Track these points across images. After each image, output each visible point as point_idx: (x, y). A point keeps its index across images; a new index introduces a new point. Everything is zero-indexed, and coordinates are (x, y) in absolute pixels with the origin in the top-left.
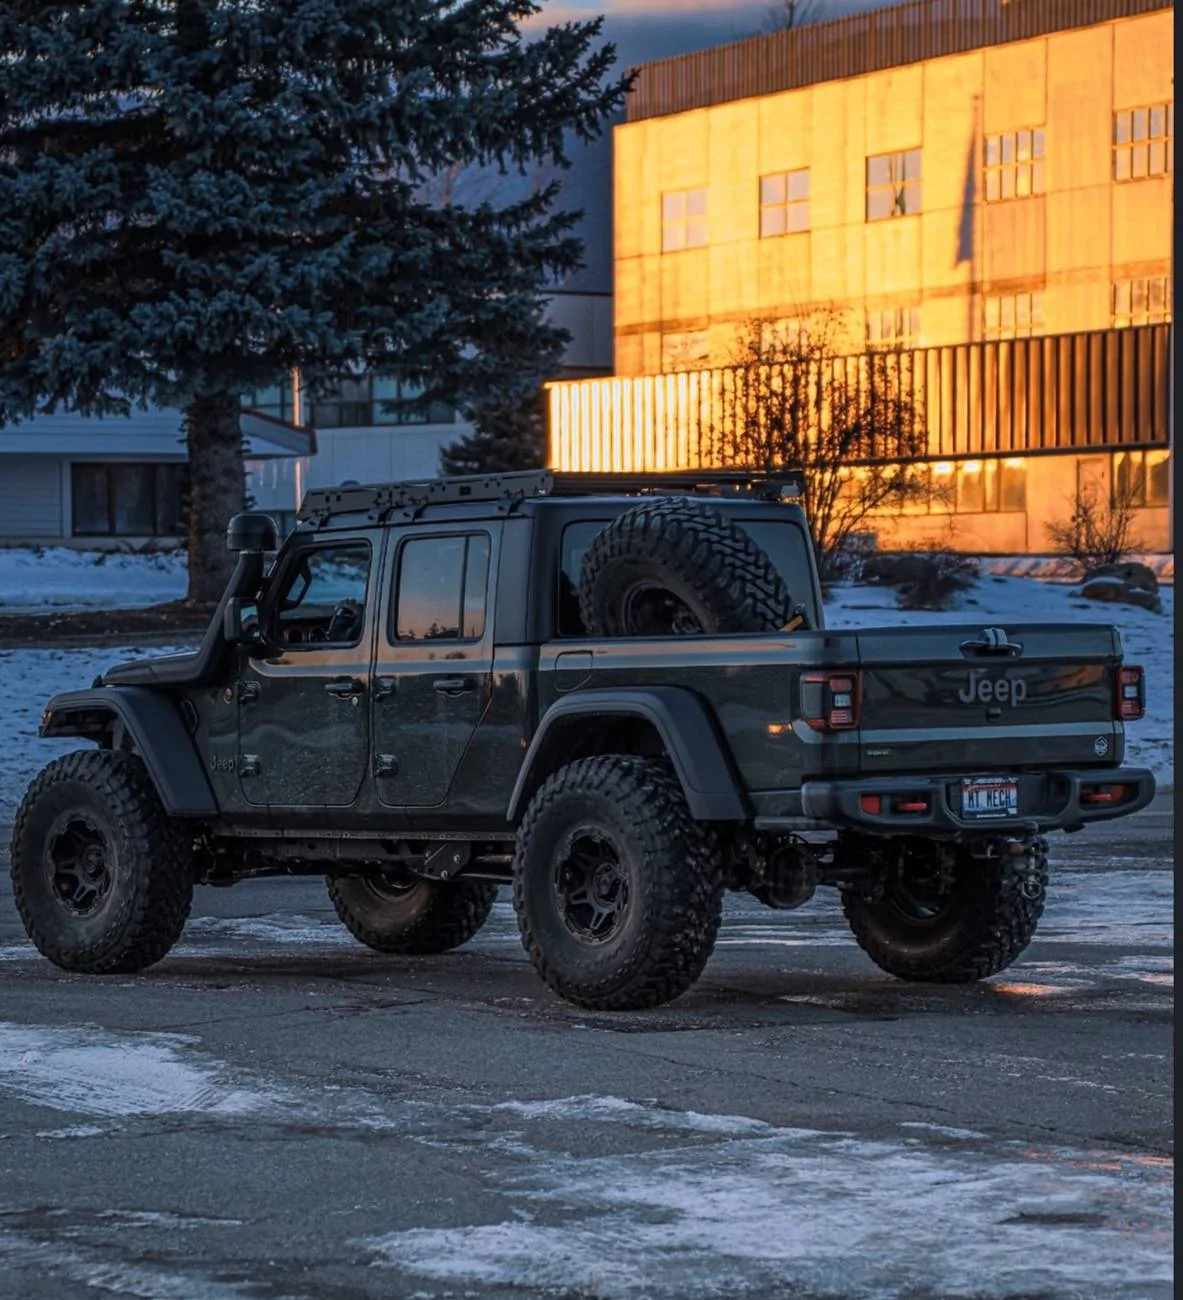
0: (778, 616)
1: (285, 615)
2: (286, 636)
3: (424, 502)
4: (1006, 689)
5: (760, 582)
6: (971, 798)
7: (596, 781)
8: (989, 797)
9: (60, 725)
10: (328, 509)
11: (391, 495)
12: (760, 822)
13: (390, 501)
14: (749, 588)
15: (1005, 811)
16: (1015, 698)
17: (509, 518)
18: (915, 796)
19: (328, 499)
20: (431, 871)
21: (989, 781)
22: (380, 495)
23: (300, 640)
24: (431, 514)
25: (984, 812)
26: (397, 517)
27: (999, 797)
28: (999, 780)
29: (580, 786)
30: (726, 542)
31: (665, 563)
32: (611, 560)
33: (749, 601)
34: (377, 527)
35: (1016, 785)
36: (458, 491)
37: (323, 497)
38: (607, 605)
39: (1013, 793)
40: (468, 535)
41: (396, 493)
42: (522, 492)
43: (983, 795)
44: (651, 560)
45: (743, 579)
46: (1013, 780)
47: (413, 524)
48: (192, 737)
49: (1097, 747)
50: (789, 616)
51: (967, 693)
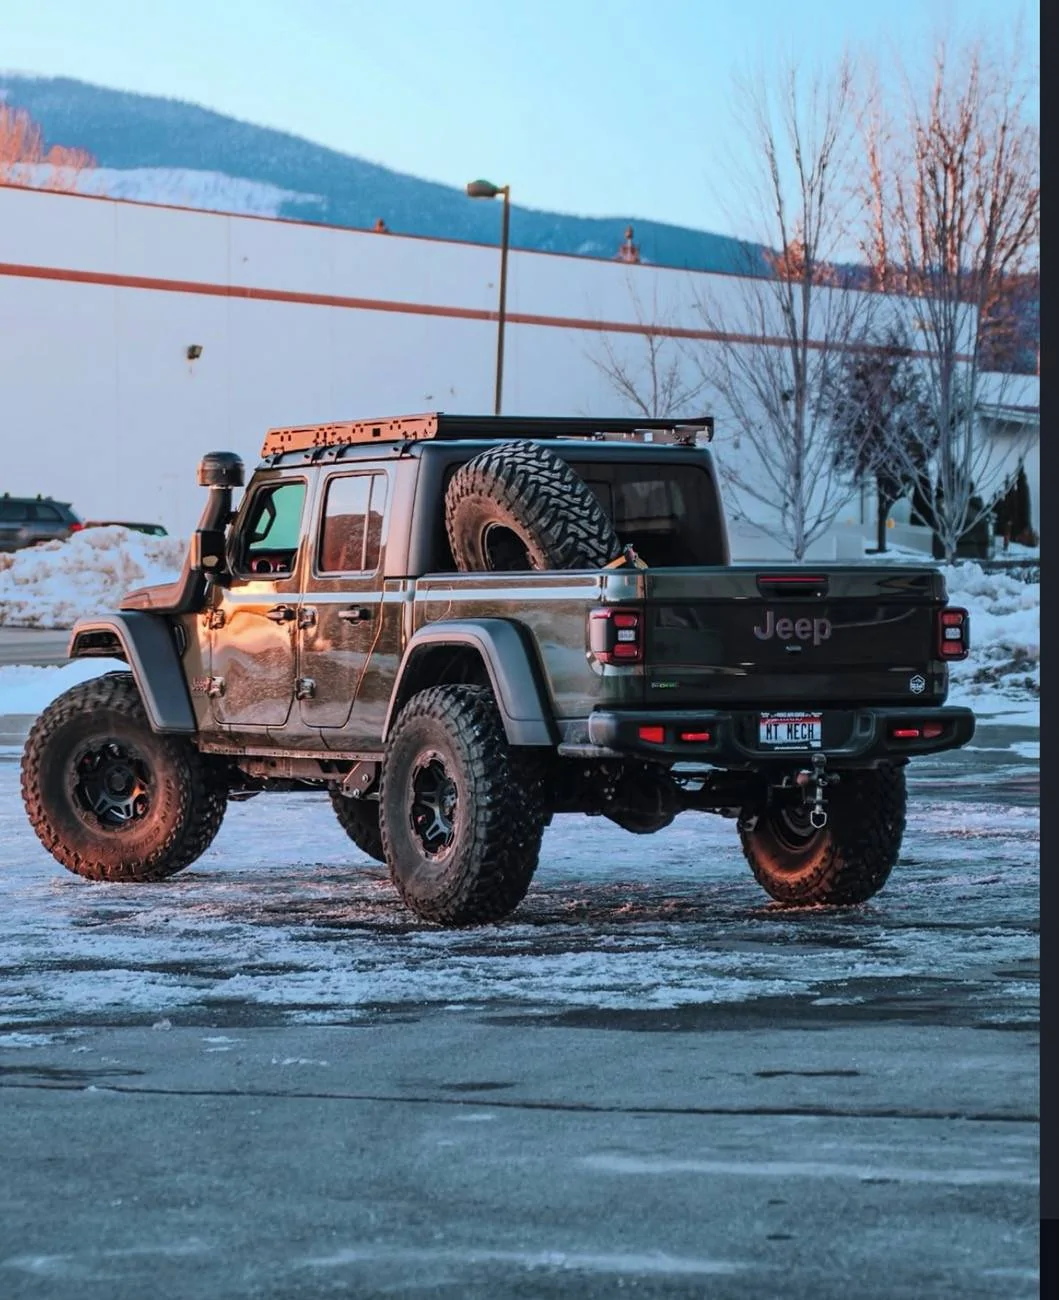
0: (599, 554)
1: (254, 546)
2: (255, 566)
3: (347, 443)
4: (809, 628)
5: (583, 523)
6: (769, 731)
7: (440, 712)
8: (789, 731)
9: (87, 646)
10: (283, 448)
11: (325, 434)
12: (563, 749)
13: (325, 441)
14: (571, 528)
15: (807, 744)
16: (817, 636)
17: (401, 458)
18: (697, 726)
19: (282, 439)
20: (348, 789)
21: (790, 715)
22: (318, 435)
23: (267, 571)
24: (351, 454)
25: (784, 745)
26: (327, 458)
27: (801, 731)
28: (802, 715)
29: (428, 713)
30: (555, 484)
31: (499, 503)
32: (462, 500)
33: (571, 540)
34: (311, 465)
35: (820, 719)
36: (371, 432)
37: (278, 437)
38: (466, 542)
39: (817, 728)
40: (373, 474)
41: (329, 432)
42: (415, 434)
43: (783, 729)
44: (490, 499)
45: (566, 520)
46: (816, 715)
47: (335, 463)
48: (180, 659)
49: (913, 686)
50: (613, 554)
51: (764, 631)
